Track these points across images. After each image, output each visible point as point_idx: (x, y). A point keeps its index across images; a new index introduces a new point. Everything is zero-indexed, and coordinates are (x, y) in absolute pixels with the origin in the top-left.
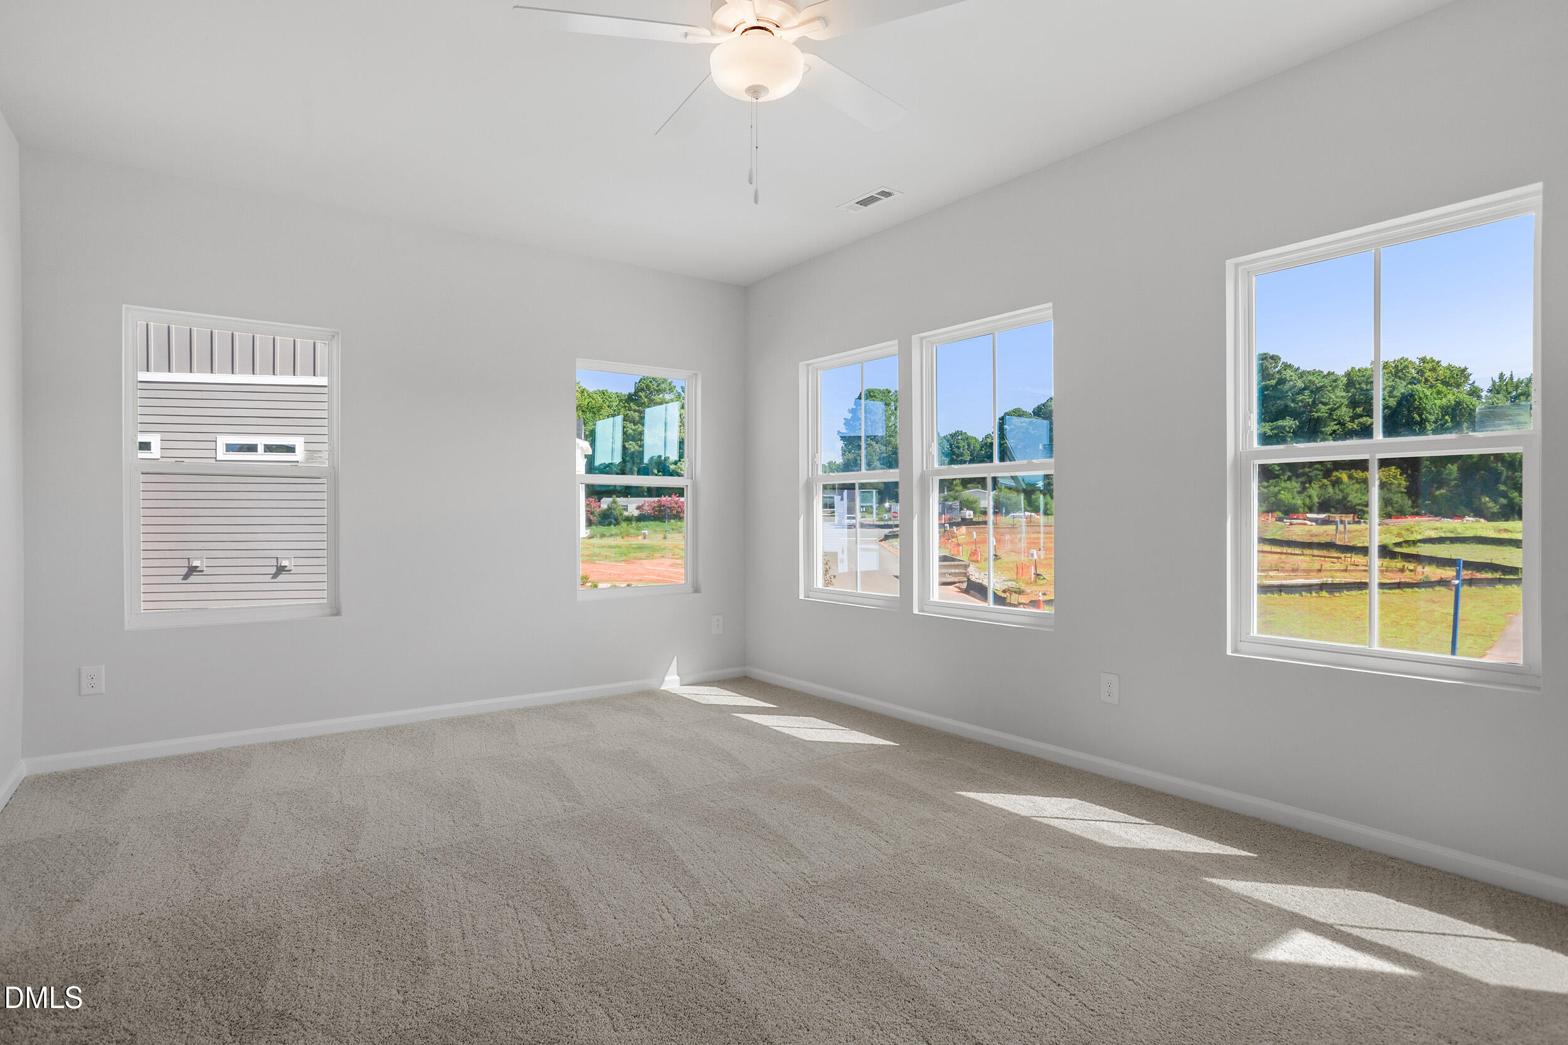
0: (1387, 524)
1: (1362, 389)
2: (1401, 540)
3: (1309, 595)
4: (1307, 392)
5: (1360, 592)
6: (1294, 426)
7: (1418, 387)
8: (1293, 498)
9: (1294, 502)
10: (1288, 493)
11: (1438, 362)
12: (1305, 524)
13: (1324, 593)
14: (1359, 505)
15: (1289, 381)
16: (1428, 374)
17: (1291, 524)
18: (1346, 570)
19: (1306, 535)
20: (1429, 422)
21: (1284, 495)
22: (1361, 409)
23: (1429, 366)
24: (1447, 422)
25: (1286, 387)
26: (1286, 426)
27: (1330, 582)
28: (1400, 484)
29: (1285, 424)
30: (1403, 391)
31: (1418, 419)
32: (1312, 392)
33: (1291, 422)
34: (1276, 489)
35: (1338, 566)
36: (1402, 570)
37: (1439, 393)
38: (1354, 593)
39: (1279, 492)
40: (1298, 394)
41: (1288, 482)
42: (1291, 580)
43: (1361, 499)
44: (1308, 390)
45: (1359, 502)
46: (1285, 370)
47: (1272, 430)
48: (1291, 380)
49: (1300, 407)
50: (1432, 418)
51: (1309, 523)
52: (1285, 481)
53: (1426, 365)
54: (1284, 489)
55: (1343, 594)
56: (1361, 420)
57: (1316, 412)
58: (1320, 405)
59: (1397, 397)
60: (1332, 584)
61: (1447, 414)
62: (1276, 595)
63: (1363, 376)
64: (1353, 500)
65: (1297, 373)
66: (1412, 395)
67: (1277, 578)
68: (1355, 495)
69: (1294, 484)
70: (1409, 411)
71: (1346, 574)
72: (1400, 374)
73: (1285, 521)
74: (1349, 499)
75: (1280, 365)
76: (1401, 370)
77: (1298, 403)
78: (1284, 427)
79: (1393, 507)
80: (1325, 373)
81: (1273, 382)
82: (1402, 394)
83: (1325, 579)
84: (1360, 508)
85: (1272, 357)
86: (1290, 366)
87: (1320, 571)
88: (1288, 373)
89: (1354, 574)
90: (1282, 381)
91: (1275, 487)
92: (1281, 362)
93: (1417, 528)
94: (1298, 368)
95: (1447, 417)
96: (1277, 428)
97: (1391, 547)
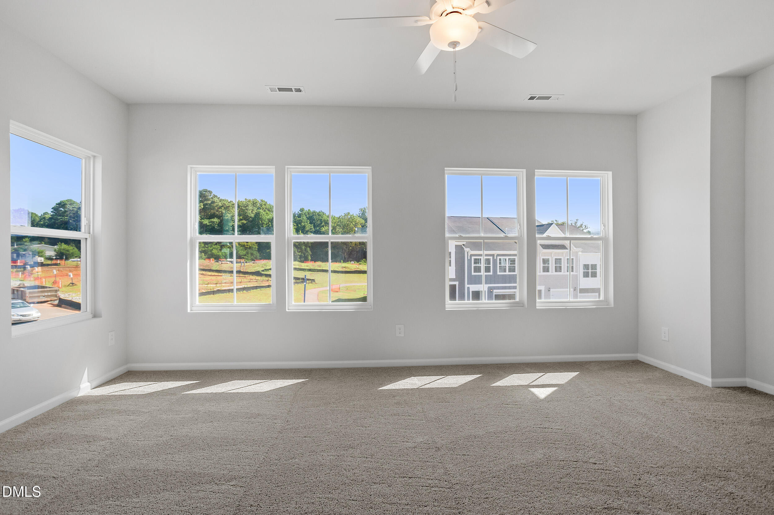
0: (257, 263)
1: (242, 209)
2: (263, 269)
3: (239, 292)
4: (223, 208)
5: (257, 290)
6: (218, 222)
7: (261, 211)
8: (218, 252)
9: (218, 254)
10: (216, 250)
11: (266, 202)
12: (227, 263)
13: (245, 291)
14: (242, 255)
15: (216, 203)
16: (263, 206)
17: (222, 263)
18: (250, 282)
19: (228, 268)
20: (264, 224)
21: (214, 251)
22: (242, 217)
23: (264, 203)
24: (270, 225)
25: (215, 205)
26: (215, 221)
27: (246, 287)
28: (255, 248)
29: (214, 221)
30: (256, 211)
31: (261, 223)
32: (225, 208)
33: (217, 220)
34: (211, 248)
35: (245, 280)
36: (268, 281)
37: (267, 213)
38: (255, 290)
39: (212, 250)
40: (219, 208)
41: (216, 245)
42: (231, 287)
43: (243, 253)
44: (223, 207)
45: (242, 254)
46: (214, 197)
47: (209, 223)
48: (217, 202)
49: (220, 214)
50: (265, 223)
51: (228, 263)
52: (215, 245)
53: (263, 203)
54: (214, 248)
55: (251, 291)
56: (242, 221)
57: (226, 217)
58: (228, 214)
59: (254, 213)
60: (247, 287)
61: (270, 222)
62: (228, 294)
63: (243, 204)
64: (240, 253)
65: (219, 199)
66: (259, 214)
67: (226, 286)
68: (241, 251)
69: (218, 246)
70: (258, 219)
71: (250, 283)
72: (254, 205)
73: (219, 262)
74: (239, 253)
75: (212, 195)
76: (255, 203)
77: (219, 212)
78: (214, 222)
79: (253, 256)
80: (229, 201)
81: (210, 202)
82: (256, 213)
83: (243, 286)
84: (243, 256)
85: (209, 191)
86: (216, 196)
87: (241, 282)
88: (216, 199)
89: (253, 283)
90: (213, 202)
91: (211, 247)
92: (213, 194)
93: (268, 264)
94: (219, 198)
95: (270, 223)
96: (211, 222)
97: (261, 272)
